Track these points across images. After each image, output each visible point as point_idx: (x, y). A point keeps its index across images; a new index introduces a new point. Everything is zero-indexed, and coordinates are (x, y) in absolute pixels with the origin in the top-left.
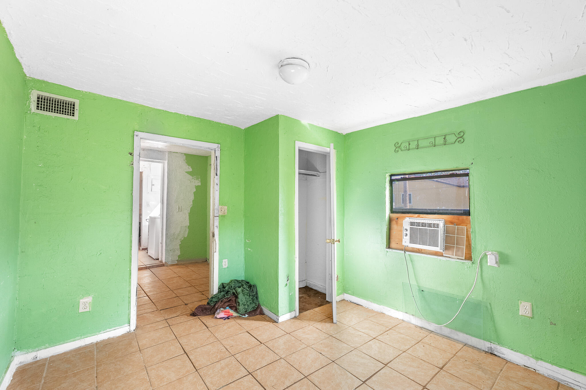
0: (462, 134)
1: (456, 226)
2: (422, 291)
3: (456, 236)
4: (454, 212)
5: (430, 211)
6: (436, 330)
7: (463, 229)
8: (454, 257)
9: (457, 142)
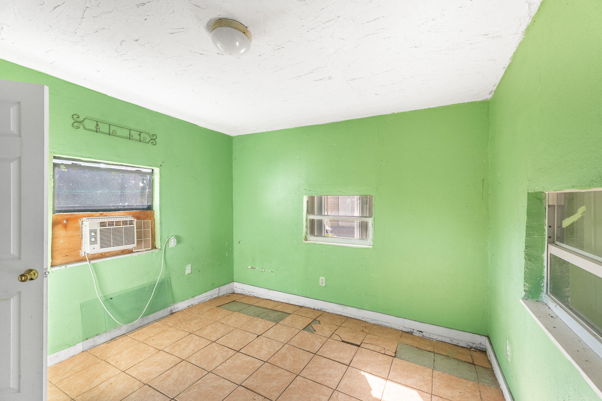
0: (155, 137)
1: (142, 221)
2: (111, 299)
3: (143, 230)
4: (139, 207)
5: (114, 208)
6: (128, 330)
7: (148, 223)
8: (143, 249)
9: (150, 143)
